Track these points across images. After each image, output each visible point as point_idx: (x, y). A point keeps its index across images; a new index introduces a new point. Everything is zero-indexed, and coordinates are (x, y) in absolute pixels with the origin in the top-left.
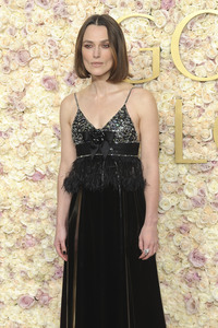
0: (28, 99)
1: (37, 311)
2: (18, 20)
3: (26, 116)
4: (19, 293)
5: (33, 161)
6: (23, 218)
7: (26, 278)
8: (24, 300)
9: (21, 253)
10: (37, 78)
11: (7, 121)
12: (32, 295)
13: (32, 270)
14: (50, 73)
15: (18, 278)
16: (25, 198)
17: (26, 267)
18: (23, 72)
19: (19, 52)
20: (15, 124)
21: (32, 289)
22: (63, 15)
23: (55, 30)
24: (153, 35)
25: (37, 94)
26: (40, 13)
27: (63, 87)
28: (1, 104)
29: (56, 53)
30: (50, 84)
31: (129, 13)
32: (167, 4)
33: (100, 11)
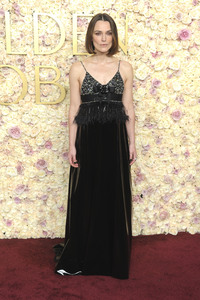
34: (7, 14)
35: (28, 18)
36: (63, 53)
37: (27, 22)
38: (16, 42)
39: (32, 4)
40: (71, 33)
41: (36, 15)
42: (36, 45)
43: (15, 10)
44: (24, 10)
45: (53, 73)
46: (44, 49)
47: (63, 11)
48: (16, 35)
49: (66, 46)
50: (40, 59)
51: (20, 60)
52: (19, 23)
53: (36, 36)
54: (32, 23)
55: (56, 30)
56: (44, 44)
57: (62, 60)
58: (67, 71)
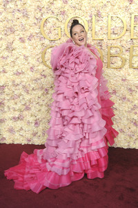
0: (14, 45)
1: (19, 122)
2: (10, 17)
3: (13, 52)
4: (12, 116)
5: (16, 68)
6: (13, 88)
7: (15, 110)
8: (14, 118)
9: (13, 101)
10: (17, 38)
11: (6, 54)
12: (17, 116)
13: (17, 107)
14: (22, 36)
15: (12, 110)
16: (14, 81)
17: (14, 106)
19: (10, 28)
20: (10, 54)
21: (17, 114)
22: (26, 16)
23: (23, 21)
24: (58, 24)
25: (17, 44)
26: (18, 14)
27: (27, 41)
28: (4, 47)
29: (24, 29)
30: (22, 40)
31: (49, 15)
32: (63, 13)
33: (39, 15)
34: (94, 17)
35: (105, 19)
36: (125, 38)
37: (105, 21)
38: (98, 32)
39: (108, 10)
40: (130, 26)
41: (110, 17)
42: (109, 34)
43: (98, 15)
44: (104, 14)
45: (118, 50)
46: (114, 36)
47: (126, 13)
48: (98, 28)
49: (127, 34)
50: (111, 42)
51: (99, 43)
52: (100, 22)
53: (109, 28)
54: (107, 21)
55: (121, 25)
56: (114, 33)
57: (124, 42)
58: (127, 48)
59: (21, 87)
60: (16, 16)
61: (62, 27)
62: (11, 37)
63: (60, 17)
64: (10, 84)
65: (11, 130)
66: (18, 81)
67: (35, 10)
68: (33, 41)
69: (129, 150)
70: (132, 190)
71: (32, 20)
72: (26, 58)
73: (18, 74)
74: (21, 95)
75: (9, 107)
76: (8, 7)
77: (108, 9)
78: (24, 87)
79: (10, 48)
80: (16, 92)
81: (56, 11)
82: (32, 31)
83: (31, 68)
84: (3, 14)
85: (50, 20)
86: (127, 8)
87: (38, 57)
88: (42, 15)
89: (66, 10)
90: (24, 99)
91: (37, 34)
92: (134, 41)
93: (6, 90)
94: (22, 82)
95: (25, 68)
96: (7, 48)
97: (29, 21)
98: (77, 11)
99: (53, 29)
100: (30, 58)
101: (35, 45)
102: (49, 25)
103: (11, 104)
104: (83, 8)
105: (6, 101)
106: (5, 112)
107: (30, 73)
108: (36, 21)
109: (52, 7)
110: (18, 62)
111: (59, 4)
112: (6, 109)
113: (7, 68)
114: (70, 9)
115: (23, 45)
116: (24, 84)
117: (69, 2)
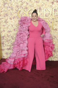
0: (8, 21)
1: (10, 50)
2: (6, 10)
5: (8, 29)
7: (8, 46)
9: (7, 42)
10: (9, 18)
11: (5, 24)
12: (9, 48)
13: (9, 45)
14: (11, 17)
16: (8, 35)
17: (8, 44)
18: (7, 17)
19: (6, 14)
20: (6, 24)
21: (9, 47)
22: (12, 9)
23: (11, 11)
24: (25, 12)
25: (9, 20)
26: (9, 9)
27: (13, 19)
28: (4, 21)
29: (11, 14)
30: (11, 19)
31: (21, 9)
32: (26, 8)
33: (17, 9)
34: (38, 10)
35: (42, 11)
36: (50, 18)
38: (40, 16)
40: (52, 13)
41: (44, 9)
42: (44, 16)
43: (40, 9)
44: (42, 8)
46: (46, 17)
47: (51, 8)
48: (40, 14)
49: (51, 16)
50: (45, 19)
52: (41, 12)
54: (44, 11)
55: (49, 13)
56: (46, 16)
57: (50, 20)
58: (51, 22)
59: (10, 37)
60: (8, 10)
61: (26, 13)
62: (6, 18)
63: (25, 10)
64: (6, 36)
65: (7, 54)
66: (9, 34)
67: (16, 7)
68: (15, 19)
69: (52, 61)
70: (52, 77)
71: (14, 11)
72: (12, 26)
73: (9, 32)
74: (10, 40)
75: (6, 44)
76: (5, 6)
77: (44, 7)
78: (11, 37)
79: (6, 22)
80: (9, 39)
81: (24, 7)
82: (14, 15)
83: (14, 29)
84: (4, 8)
85: (21, 11)
86: (51, 6)
87: (17, 25)
88: (18, 9)
89: (28, 7)
90: (11, 41)
91: (16, 16)
92: (54, 19)
93: (5, 38)
94: (11, 35)
95: (12, 29)
96: (5, 22)
97: (13, 11)
98: (32, 7)
99: (22, 14)
100: (14, 26)
101: (16, 21)
102: (21, 13)
103: (7, 43)
104: (34, 6)
105: (4, 42)
106: (4, 46)
107: (14, 32)
108: (16, 11)
109: (22, 6)
110: (9, 27)
111: (25, 5)
112: (5, 45)
113: (5, 30)
114: (29, 6)
115: (11, 20)
116: (11, 36)
117: (29, 4)
